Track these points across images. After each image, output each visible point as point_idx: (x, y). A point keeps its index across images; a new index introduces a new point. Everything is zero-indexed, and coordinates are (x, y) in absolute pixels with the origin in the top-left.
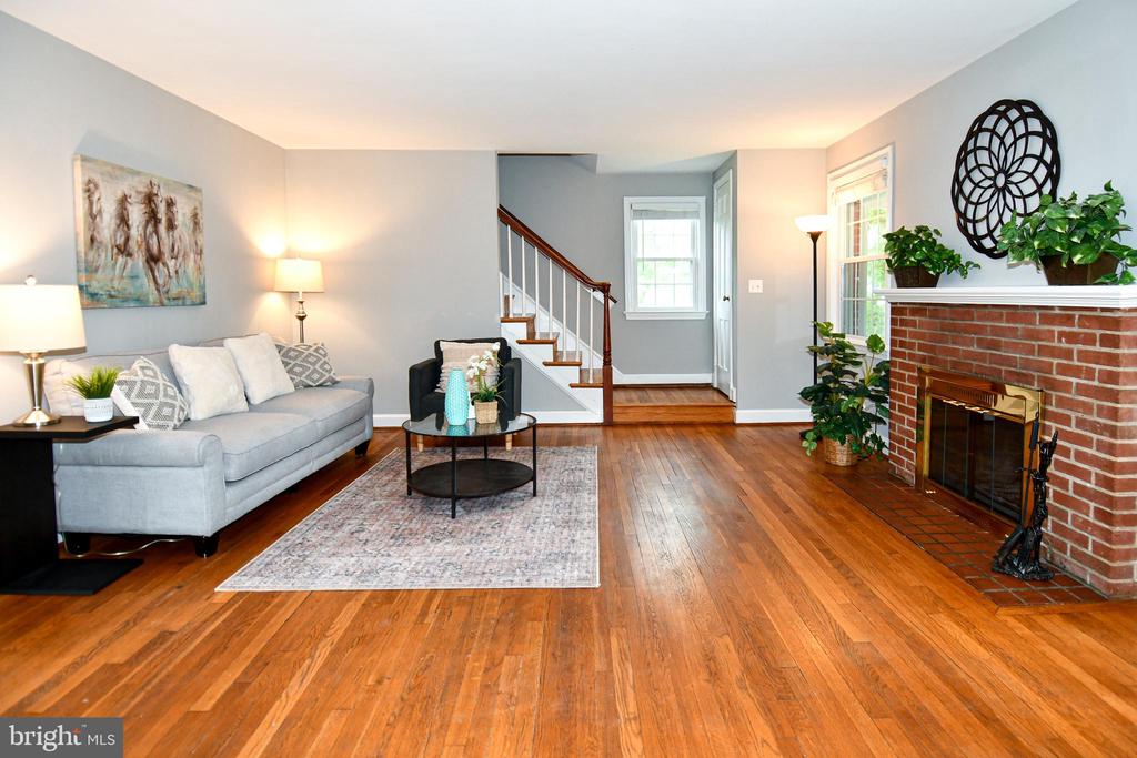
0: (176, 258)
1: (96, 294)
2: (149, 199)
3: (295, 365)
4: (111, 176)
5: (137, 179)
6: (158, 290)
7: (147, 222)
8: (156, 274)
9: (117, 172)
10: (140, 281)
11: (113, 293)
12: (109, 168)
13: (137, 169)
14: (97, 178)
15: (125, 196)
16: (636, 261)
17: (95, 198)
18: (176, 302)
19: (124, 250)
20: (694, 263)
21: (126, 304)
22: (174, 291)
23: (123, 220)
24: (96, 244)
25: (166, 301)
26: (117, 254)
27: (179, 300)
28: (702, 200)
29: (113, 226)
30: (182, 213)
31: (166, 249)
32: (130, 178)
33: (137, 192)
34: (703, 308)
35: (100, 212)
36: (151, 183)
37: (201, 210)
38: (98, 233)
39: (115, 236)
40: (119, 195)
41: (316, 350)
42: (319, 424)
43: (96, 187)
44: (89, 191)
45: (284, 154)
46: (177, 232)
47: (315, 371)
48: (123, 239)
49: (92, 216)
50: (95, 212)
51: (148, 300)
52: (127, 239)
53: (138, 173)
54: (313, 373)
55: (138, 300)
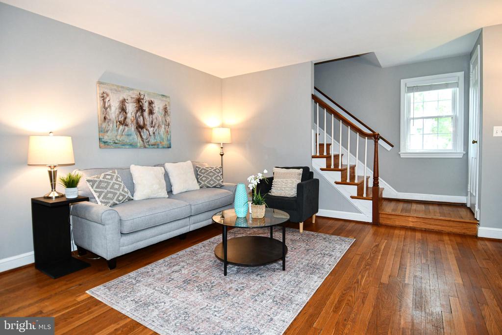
0: (154, 127)
1: (106, 142)
2: (139, 101)
3: (204, 177)
4: (116, 90)
5: (131, 92)
6: (143, 141)
7: (137, 111)
8: (142, 134)
9: (119, 89)
10: (132, 136)
11: (117, 142)
12: (115, 87)
13: (132, 88)
14: (108, 91)
15: (125, 100)
16: (409, 120)
17: (107, 100)
18: (153, 146)
19: (123, 123)
20: (455, 119)
21: (123, 147)
22: (152, 141)
23: (123, 110)
24: (107, 120)
25: (147, 146)
26: (120, 125)
27: (155, 146)
28: (461, 74)
29: (117, 112)
30: (158, 107)
31: (148, 123)
32: (127, 91)
33: (132, 98)
34: (460, 150)
35: (110, 106)
36: (140, 94)
37: (169, 105)
38: (108, 115)
39: (118, 117)
40: (121, 98)
41: (215, 170)
42: (193, 207)
43: (108, 95)
44: (103, 97)
45: (221, 81)
46: (154, 116)
47: (212, 180)
48: (123, 118)
49: (105, 108)
50: (106, 106)
51: (137, 145)
52: (125, 118)
53: (132, 89)
54: (210, 181)
55: (131, 145)
